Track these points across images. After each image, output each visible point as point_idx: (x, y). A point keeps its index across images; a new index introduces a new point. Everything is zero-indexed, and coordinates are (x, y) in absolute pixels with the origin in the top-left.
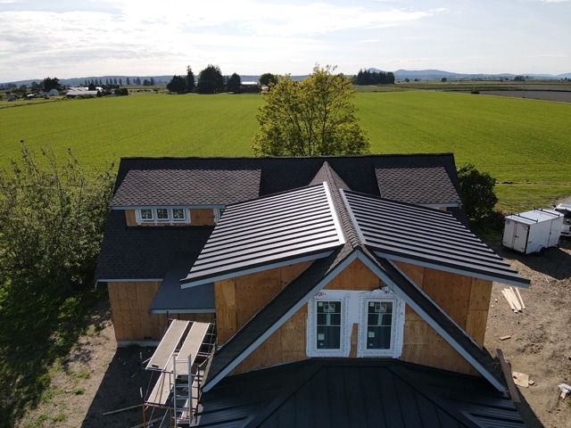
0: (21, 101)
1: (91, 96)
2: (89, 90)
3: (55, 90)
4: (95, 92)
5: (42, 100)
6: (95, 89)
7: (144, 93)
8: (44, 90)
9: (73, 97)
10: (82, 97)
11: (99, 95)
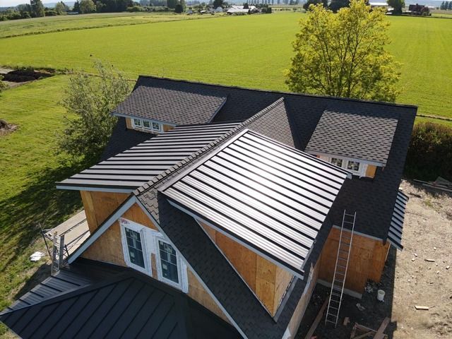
0: (196, 16)
1: (243, 14)
2: (244, 8)
3: (221, 8)
4: (247, 10)
5: (209, 15)
6: (248, 8)
7: (285, 11)
8: (213, 8)
9: (230, 14)
10: (237, 14)
11: (249, 13)
